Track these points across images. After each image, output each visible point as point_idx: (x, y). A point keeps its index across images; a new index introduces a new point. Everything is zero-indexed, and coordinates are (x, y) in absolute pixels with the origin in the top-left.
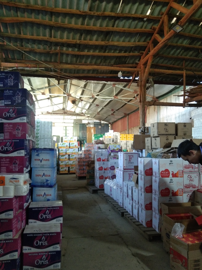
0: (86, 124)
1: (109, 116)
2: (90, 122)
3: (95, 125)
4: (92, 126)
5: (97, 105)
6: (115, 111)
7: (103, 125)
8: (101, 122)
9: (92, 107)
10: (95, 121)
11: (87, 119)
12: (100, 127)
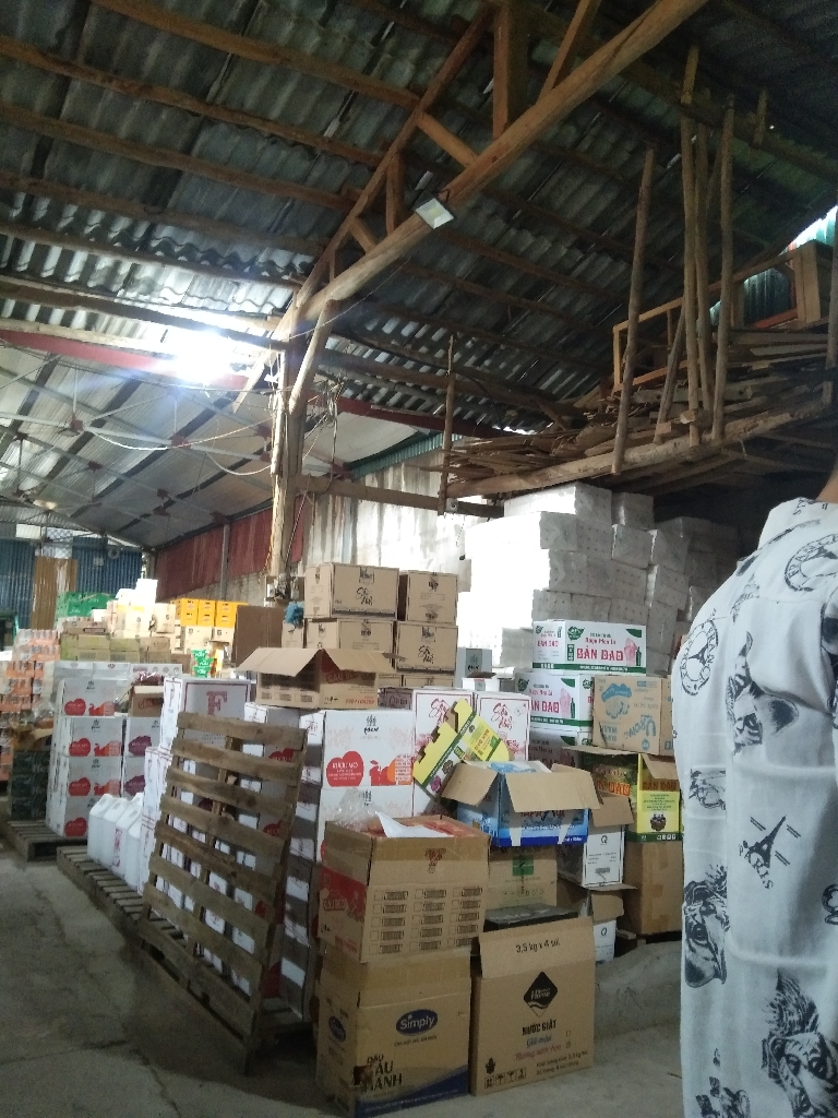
0: (32, 544)
1: (143, 519)
2: (52, 537)
3: (75, 549)
4: (61, 554)
5: (94, 466)
6: (173, 498)
7: (114, 553)
8: (106, 540)
9: (67, 470)
10: (76, 533)
11: (43, 519)
12: (98, 561)
